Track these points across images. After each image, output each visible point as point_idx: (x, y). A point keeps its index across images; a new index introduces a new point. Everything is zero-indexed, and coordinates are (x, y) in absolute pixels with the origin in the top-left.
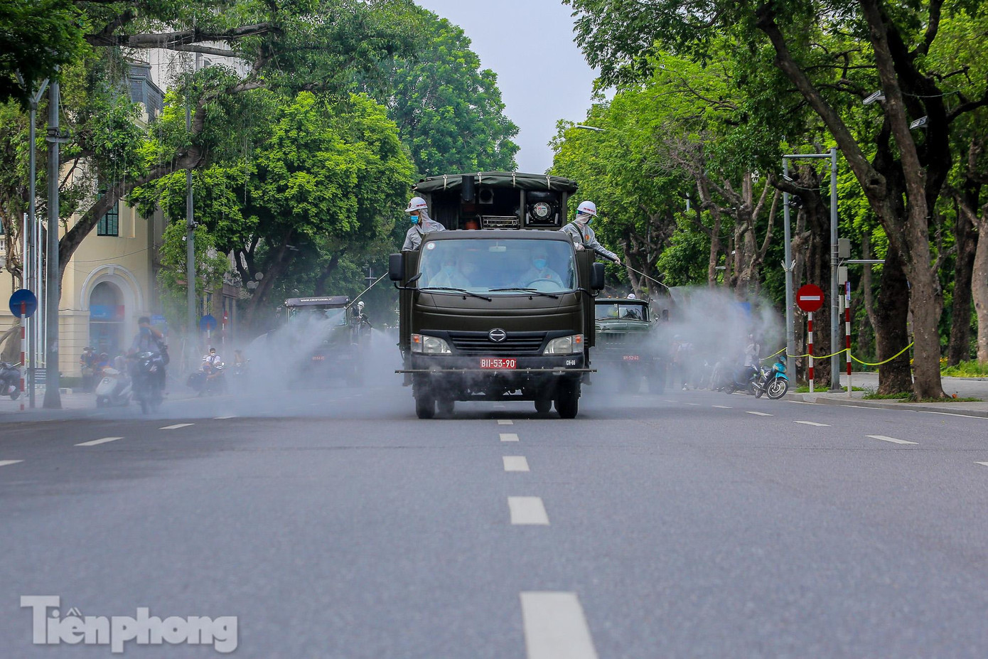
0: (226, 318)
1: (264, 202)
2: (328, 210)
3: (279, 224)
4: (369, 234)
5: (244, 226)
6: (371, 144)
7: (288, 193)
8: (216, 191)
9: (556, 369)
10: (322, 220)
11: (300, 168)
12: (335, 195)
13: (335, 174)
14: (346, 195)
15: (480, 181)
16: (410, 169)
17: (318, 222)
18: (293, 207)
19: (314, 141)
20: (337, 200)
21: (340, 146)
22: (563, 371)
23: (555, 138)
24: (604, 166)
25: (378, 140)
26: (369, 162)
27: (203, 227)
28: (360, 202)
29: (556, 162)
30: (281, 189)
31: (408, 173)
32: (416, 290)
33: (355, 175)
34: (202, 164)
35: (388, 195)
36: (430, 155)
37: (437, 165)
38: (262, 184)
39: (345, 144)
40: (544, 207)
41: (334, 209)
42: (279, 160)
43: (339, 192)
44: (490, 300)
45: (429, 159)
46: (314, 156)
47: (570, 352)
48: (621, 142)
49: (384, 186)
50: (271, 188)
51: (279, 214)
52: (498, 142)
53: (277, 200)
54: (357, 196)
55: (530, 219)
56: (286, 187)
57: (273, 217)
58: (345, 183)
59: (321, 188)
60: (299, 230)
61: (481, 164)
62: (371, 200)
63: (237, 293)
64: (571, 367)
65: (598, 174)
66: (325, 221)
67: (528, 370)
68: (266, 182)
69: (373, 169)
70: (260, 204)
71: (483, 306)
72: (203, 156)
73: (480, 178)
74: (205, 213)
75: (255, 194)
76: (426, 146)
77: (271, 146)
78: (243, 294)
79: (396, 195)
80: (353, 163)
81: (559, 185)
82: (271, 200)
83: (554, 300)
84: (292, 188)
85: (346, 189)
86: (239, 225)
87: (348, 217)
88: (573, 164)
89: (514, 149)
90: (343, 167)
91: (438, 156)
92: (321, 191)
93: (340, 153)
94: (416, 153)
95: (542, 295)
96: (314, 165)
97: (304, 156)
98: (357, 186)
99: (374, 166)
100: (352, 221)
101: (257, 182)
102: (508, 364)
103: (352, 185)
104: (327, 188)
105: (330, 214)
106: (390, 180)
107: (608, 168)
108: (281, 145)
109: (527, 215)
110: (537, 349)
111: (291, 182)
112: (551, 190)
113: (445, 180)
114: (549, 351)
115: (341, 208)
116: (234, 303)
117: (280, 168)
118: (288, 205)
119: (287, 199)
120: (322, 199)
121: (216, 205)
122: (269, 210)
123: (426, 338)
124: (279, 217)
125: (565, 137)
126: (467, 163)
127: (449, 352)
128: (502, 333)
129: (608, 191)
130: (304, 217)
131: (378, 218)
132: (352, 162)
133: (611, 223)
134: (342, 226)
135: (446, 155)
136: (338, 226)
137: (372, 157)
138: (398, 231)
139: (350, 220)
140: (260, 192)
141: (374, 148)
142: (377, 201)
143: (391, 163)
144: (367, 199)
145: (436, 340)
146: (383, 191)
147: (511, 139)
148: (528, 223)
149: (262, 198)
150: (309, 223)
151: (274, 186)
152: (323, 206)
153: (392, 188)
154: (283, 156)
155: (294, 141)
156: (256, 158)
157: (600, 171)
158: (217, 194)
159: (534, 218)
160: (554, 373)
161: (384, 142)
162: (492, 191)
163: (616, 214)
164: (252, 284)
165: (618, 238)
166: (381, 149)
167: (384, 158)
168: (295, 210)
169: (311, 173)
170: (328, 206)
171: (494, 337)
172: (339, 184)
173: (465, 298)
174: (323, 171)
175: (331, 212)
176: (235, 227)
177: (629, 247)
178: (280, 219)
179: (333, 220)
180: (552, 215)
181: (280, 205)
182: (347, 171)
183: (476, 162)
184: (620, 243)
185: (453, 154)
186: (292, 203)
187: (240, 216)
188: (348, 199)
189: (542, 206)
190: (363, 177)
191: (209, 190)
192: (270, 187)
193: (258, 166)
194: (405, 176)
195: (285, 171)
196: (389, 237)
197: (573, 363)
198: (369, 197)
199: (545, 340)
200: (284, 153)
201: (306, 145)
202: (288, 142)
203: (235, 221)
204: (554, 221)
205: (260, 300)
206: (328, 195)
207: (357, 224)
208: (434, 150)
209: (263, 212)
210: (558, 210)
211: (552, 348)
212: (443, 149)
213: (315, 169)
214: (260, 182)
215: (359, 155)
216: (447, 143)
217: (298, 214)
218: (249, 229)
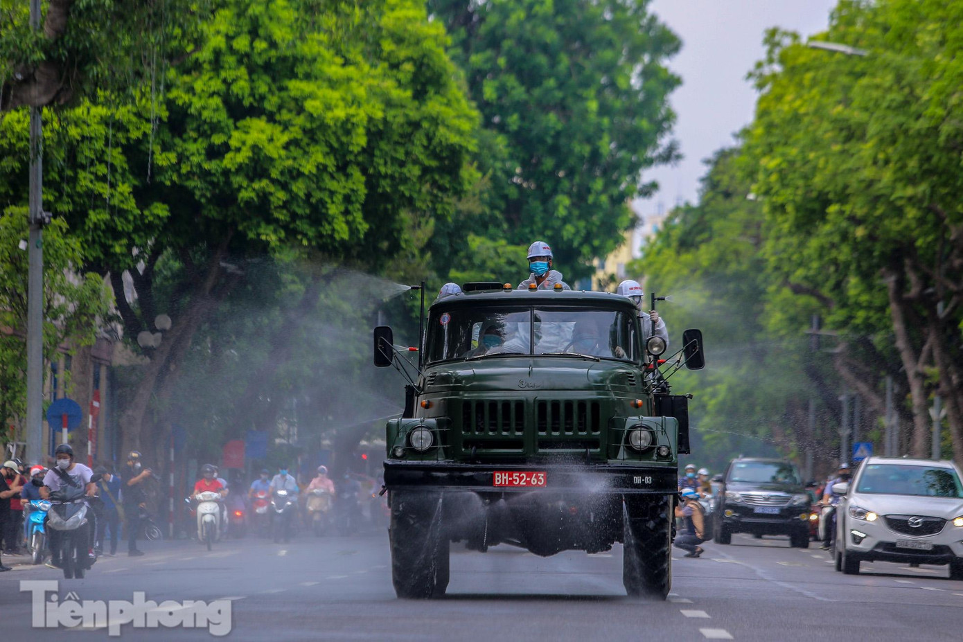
0: (96, 404)
1: (180, 175)
2: (308, 195)
3: (209, 221)
4: (385, 245)
5: (139, 222)
6: (395, 66)
7: (229, 161)
8: (87, 153)
10: (294, 216)
11: (256, 111)
12: (322, 168)
13: (323, 127)
14: (343, 168)
16: (470, 119)
17: (288, 219)
18: (240, 187)
19: (283, 59)
20: (326, 178)
21: (334, 70)
23: (759, 65)
24: (863, 126)
25: (409, 59)
26: (389, 104)
27: (61, 222)
28: (371, 184)
29: (762, 114)
30: (215, 153)
31: (466, 126)
33: (361, 130)
34: (63, 100)
35: (426, 170)
36: (503, 90)
37: (515, 110)
38: (177, 141)
39: (344, 65)
41: (318, 195)
42: (212, 95)
43: (331, 162)
45: (499, 98)
46: (281, 89)
48: (899, 78)
49: (418, 151)
50: (195, 149)
51: (209, 201)
52: (638, 68)
53: (205, 174)
54: (364, 171)
56: (226, 147)
57: (197, 207)
58: (342, 144)
59: (295, 151)
60: (251, 235)
61: (604, 110)
62: (392, 177)
63: (111, 353)
65: (848, 139)
66: (301, 217)
68: (185, 136)
69: (397, 118)
70: (172, 181)
72: (67, 81)
74: (61, 195)
75: (163, 159)
76: (496, 72)
77: (197, 66)
78: (122, 355)
79: (442, 170)
80: (359, 105)
82: (194, 174)
84: (238, 150)
85: (344, 156)
86: (128, 221)
87: (346, 212)
88: (796, 118)
89: (672, 82)
90: (340, 113)
91: (519, 92)
92: (295, 159)
93: (333, 84)
94: (475, 84)
96: (280, 108)
97: (263, 89)
98: (364, 150)
99: (399, 112)
100: (354, 221)
101: (167, 136)
103: (356, 149)
104: (306, 153)
105: (310, 205)
106: (430, 139)
107: (873, 129)
108: (217, 63)
111: (236, 138)
115: (332, 193)
116: (103, 373)
117: (213, 109)
118: (228, 183)
119: (226, 173)
120: (295, 174)
121: (85, 180)
122: (190, 193)
124: (211, 207)
125: (782, 61)
126: (576, 108)
129: (868, 173)
130: (261, 208)
131: (405, 215)
132: (356, 102)
133: (871, 237)
134: (333, 230)
135: (537, 92)
136: (326, 229)
137: (396, 93)
138: (442, 241)
139: (350, 218)
140: (173, 157)
141: (401, 76)
142: (404, 180)
143: (434, 106)
144: (386, 176)
146: (416, 162)
147: (665, 62)
149: (176, 167)
150: (270, 220)
151: (201, 145)
152: (299, 188)
153: (435, 155)
154: (223, 88)
155: (244, 59)
156: (169, 87)
157: (852, 134)
158: (86, 157)
161: (421, 64)
163: (881, 218)
164: (147, 339)
165: (879, 266)
166: (415, 78)
167: (419, 96)
168: (244, 195)
169: (275, 122)
170: (307, 187)
172: (331, 147)
174: (300, 120)
175: (313, 200)
176: (120, 224)
177: (901, 284)
178: (212, 212)
179: (317, 215)
181: (212, 183)
182: (348, 120)
183: (593, 105)
184: (882, 277)
185: (548, 91)
186: (237, 180)
187: (131, 204)
188: (348, 176)
190: (377, 133)
191: (72, 151)
192: (192, 147)
193: (170, 104)
194: (460, 133)
195: (222, 116)
196: (423, 251)
198: (389, 172)
200: (224, 81)
201: (267, 67)
202: (230, 60)
203: (122, 213)
205: (164, 372)
206: (308, 167)
207: (364, 227)
208: (511, 80)
209: (179, 197)
212: (530, 78)
213: (285, 116)
214: (173, 136)
215: (372, 92)
216: (537, 67)
217: (248, 203)
218: (148, 228)
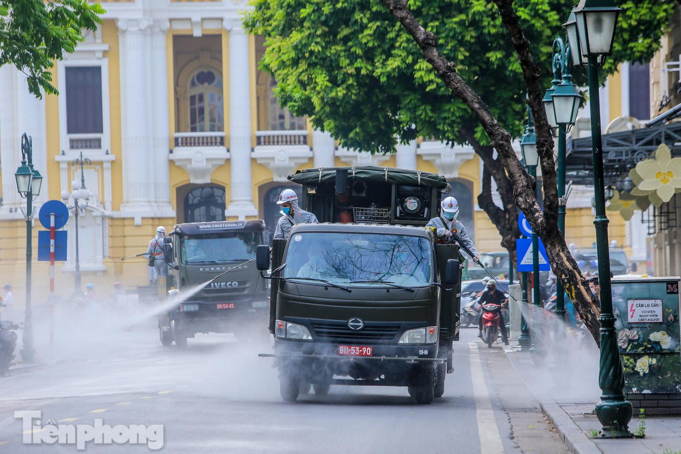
9: (409, 358)
15: (354, 175)
22: (415, 360)
32: (281, 279)
40: (415, 201)
44: (350, 291)
47: (424, 342)
55: (401, 212)
64: (424, 356)
67: (383, 358)
71: (344, 297)
73: (354, 172)
81: (429, 181)
83: (409, 293)
95: (399, 288)
102: (365, 351)
109: (398, 208)
110: (392, 339)
112: (421, 186)
113: (321, 172)
114: (404, 341)
123: (289, 325)
127: (310, 338)
128: (360, 323)
145: (299, 326)
148: (398, 215)
159: (405, 211)
160: (408, 362)
162: (365, 184)
171: (352, 326)
173: (326, 289)
180: (421, 210)
189: (412, 200)
197: (426, 352)
199: (401, 330)
204: (423, 214)
210: (428, 205)
211: (406, 338)
